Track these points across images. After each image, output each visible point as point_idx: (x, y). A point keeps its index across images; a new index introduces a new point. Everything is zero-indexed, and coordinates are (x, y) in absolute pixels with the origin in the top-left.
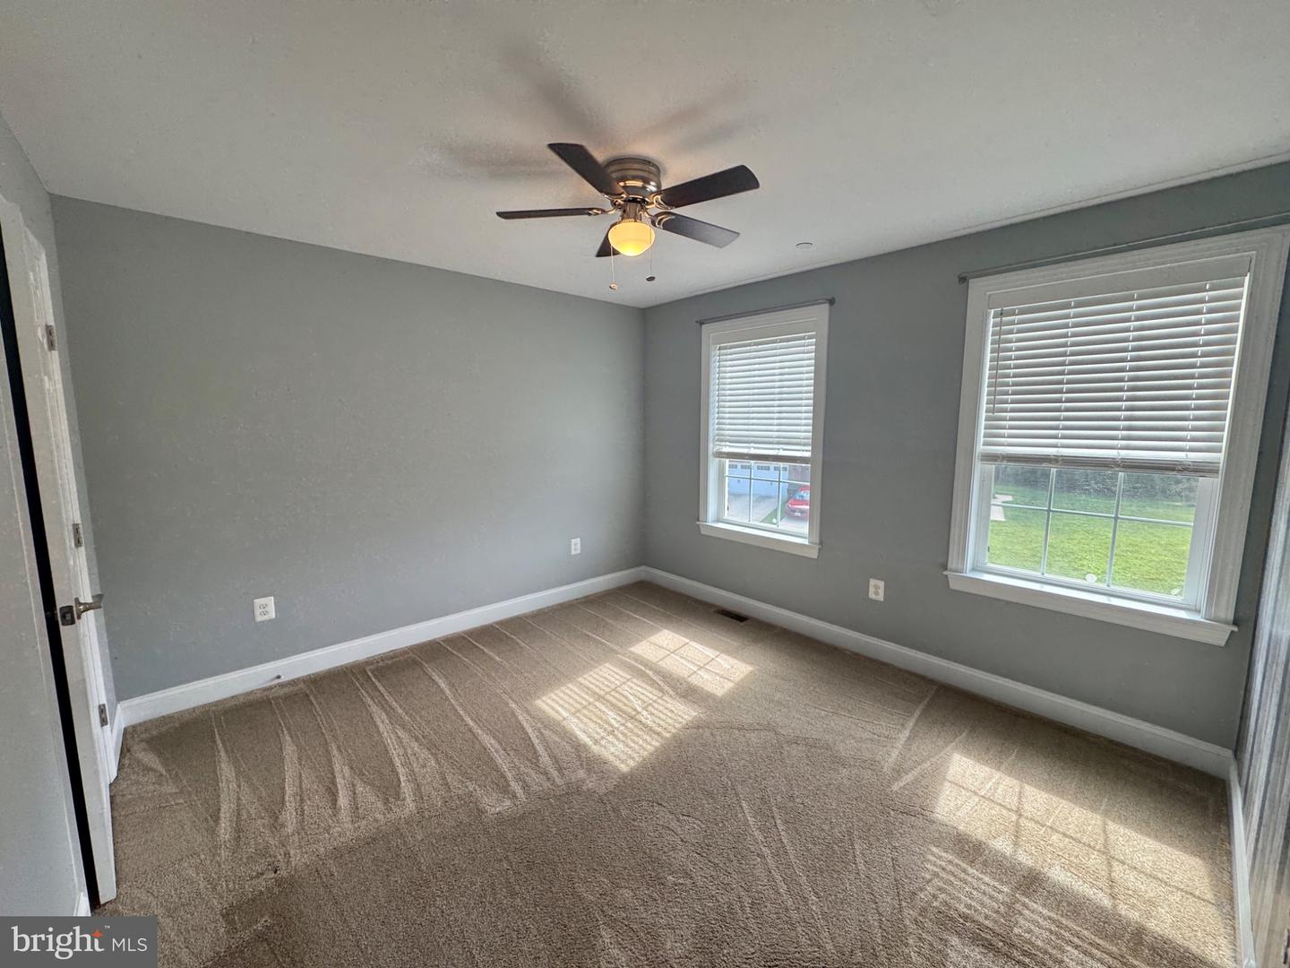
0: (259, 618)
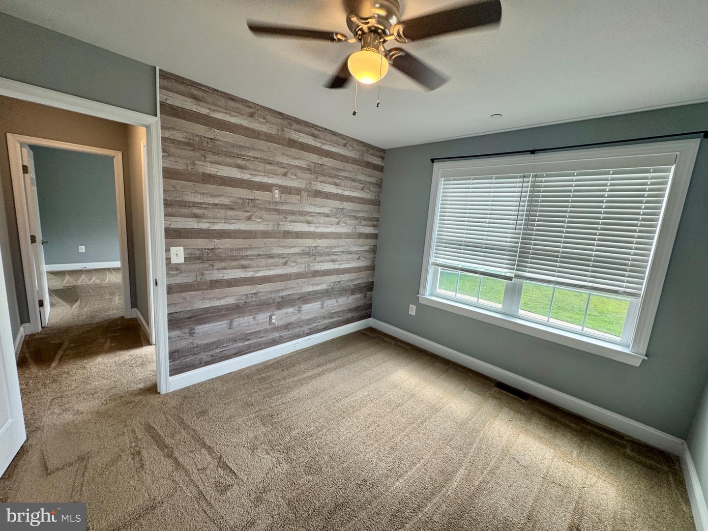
0: (80, 251)
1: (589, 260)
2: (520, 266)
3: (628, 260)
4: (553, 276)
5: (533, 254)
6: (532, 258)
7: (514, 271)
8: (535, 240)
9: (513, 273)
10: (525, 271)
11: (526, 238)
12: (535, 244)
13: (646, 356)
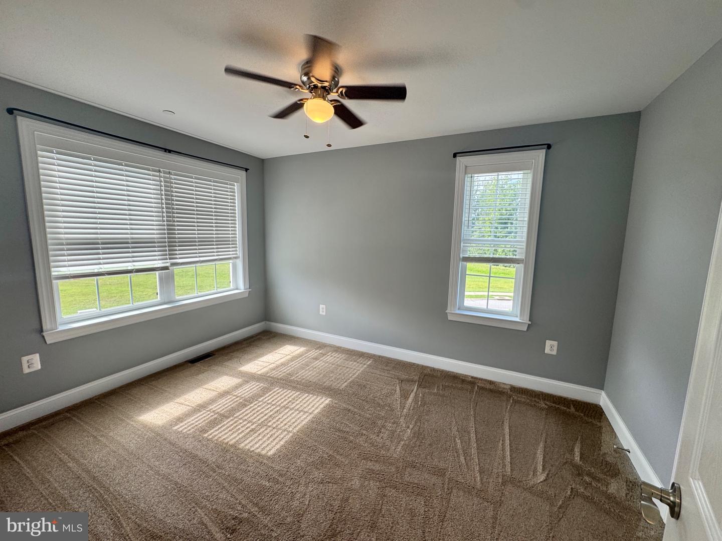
1: (213, 241)
2: (172, 256)
3: (229, 238)
4: (196, 257)
5: (179, 242)
6: (179, 246)
7: (168, 261)
8: (178, 230)
9: (168, 263)
10: (176, 258)
11: (170, 229)
12: (178, 234)
13: (250, 288)
